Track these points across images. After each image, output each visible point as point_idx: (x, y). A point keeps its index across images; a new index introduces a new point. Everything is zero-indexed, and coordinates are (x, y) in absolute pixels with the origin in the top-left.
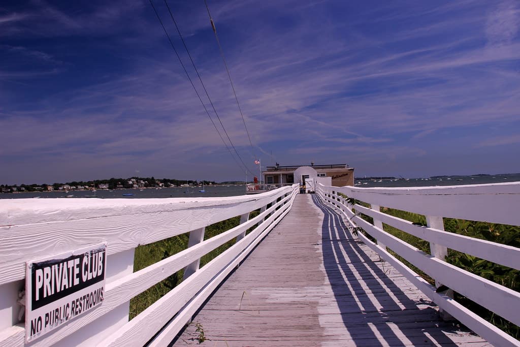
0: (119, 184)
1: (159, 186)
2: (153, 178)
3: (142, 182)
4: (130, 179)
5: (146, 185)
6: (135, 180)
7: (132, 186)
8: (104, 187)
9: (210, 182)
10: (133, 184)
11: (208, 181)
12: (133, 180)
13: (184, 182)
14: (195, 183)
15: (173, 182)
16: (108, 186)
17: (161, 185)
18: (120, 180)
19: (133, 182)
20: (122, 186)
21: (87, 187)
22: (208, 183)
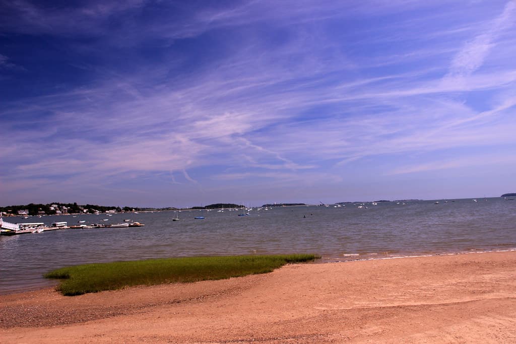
0: (40, 210)
1: (84, 212)
2: (75, 204)
3: (64, 208)
4: (51, 205)
5: (69, 211)
6: (56, 206)
7: (54, 212)
8: (24, 213)
9: (132, 208)
10: (56, 210)
11: (131, 207)
12: (54, 206)
13: (109, 208)
14: (118, 210)
15: (96, 208)
16: (28, 212)
17: (85, 211)
18: (41, 206)
19: (55, 208)
20: (43, 212)
21: (5, 213)
22: (131, 209)
